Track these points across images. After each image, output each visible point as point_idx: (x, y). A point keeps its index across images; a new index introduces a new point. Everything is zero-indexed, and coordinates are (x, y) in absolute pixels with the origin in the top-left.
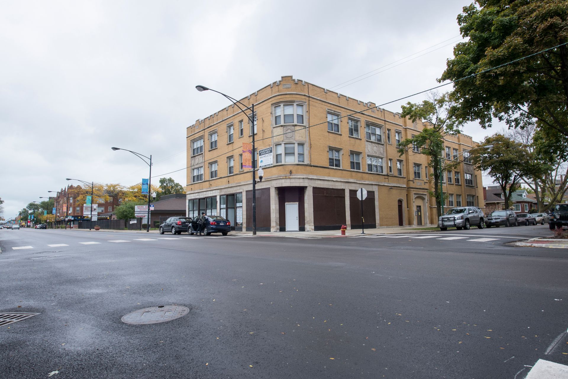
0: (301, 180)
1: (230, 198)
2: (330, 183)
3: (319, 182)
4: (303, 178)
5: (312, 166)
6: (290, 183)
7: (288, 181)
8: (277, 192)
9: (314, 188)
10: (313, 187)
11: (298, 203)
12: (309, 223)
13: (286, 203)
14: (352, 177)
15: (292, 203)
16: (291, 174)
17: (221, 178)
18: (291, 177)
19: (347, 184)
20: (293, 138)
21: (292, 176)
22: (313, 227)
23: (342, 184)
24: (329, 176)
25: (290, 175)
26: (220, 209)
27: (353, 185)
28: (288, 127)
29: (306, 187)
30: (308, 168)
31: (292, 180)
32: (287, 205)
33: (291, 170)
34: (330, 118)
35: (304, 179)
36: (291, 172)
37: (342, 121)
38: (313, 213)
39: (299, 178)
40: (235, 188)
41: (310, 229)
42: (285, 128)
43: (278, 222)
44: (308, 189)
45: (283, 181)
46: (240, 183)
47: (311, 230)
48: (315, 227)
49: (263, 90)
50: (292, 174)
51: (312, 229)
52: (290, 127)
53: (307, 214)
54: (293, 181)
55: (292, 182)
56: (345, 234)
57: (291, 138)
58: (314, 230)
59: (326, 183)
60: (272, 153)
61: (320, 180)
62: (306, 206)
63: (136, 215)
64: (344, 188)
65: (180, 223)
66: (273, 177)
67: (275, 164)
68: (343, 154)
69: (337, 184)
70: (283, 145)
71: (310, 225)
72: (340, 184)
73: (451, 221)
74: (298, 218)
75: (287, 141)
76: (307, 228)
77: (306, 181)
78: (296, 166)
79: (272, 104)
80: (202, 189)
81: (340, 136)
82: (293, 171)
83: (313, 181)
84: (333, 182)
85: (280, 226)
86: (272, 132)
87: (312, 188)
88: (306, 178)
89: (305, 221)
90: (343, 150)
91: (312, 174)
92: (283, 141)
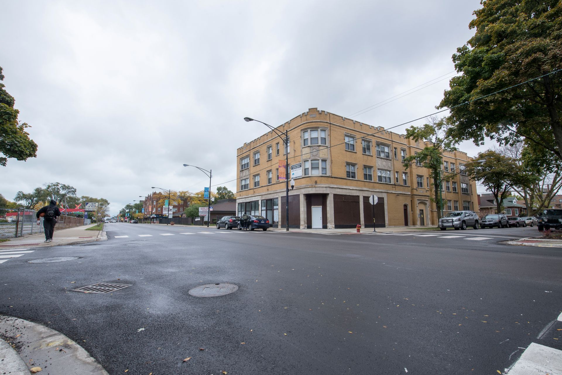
0: (324, 189)
1: (269, 202)
2: (347, 191)
3: (339, 190)
4: (326, 187)
5: (332, 177)
6: (315, 191)
7: (314, 189)
8: (305, 198)
11: (321, 206)
13: (312, 207)
14: (365, 186)
15: (317, 206)
16: (316, 183)
17: (262, 187)
18: (316, 186)
19: (361, 192)
20: (318, 155)
22: (334, 226)
23: (357, 192)
24: (347, 185)
26: (262, 210)
27: (366, 192)
28: (314, 147)
29: (328, 194)
30: (330, 179)
31: (317, 188)
32: (313, 208)
33: (316, 181)
34: (347, 140)
37: (356, 142)
38: (333, 214)
39: (323, 187)
40: (273, 195)
41: (331, 227)
42: (311, 148)
43: (306, 221)
44: (330, 195)
45: (310, 189)
46: (277, 191)
48: (335, 225)
49: (294, 119)
51: (333, 227)
53: (329, 215)
55: (317, 190)
56: (360, 232)
57: (316, 156)
59: (344, 191)
60: (301, 168)
61: (339, 188)
62: (328, 208)
63: (199, 214)
64: (359, 195)
65: (231, 221)
66: (302, 186)
67: (304, 176)
68: (358, 168)
69: (353, 192)
70: (310, 161)
71: (331, 224)
72: (355, 191)
73: (450, 222)
74: (322, 219)
75: (313, 158)
76: (329, 226)
77: (328, 189)
78: (320, 178)
79: (301, 130)
80: (248, 195)
81: (355, 154)
82: (318, 182)
83: (333, 189)
84: (349, 190)
85: (307, 224)
86: (301, 151)
87: (333, 195)
88: (328, 187)
89: (328, 221)
90: (357, 165)
91: (333, 183)
92: (310, 158)
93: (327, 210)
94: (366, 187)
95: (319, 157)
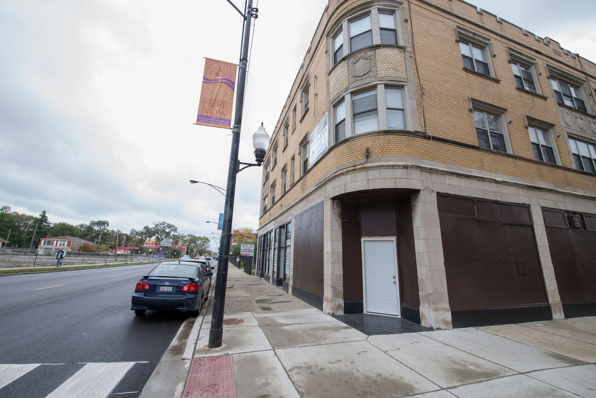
0: (400, 173)
2: (487, 186)
3: (455, 181)
4: (406, 167)
5: (429, 138)
6: (366, 182)
7: (361, 176)
8: (338, 211)
9: (440, 196)
10: (438, 193)
11: (394, 239)
12: (434, 303)
13: (363, 239)
14: (541, 177)
15: (378, 238)
16: (367, 157)
18: (370, 165)
19: (532, 193)
20: (371, 74)
21: (372, 162)
22: (448, 316)
23: (521, 192)
24: (482, 168)
25: (365, 160)
27: (549, 195)
28: (359, 56)
29: (417, 192)
30: (419, 142)
31: (370, 172)
32: (367, 244)
33: (367, 149)
34: (465, 49)
35: (409, 170)
36: (368, 154)
37: (494, 56)
38: (443, 268)
39: (393, 167)
40: (286, 215)
41: (436, 321)
42: (351, 61)
43: (341, 289)
44: (422, 196)
45: (348, 178)
46: (290, 204)
47: (442, 326)
48: (454, 314)
50: (369, 159)
51: (445, 322)
52: (363, 54)
53: (422, 272)
54: (374, 174)
55: (370, 177)
57: (367, 76)
58: (451, 326)
59: (475, 184)
60: (327, 126)
61: (458, 175)
62: (420, 246)
63: (241, 253)
64: (527, 203)
66: (328, 175)
67: (333, 144)
68: (510, 122)
69: (507, 190)
70: (348, 98)
71: (436, 310)
72: (513, 190)
74: (397, 280)
75: (357, 85)
76: (427, 316)
77: (416, 174)
78: (383, 138)
79: (327, 36)
81: (495, 84)
82: (375, 150)
83: (434, 177)
84: (494, 185)
85: (345, 298)
86: (328, 84)
87: (435, 195)
88: (412, 167)
89: (420, 294)
90: (508, 114)
91: (431, 158)
92: (347, 89)
93: (417, 250)
94: (544, 180)
95: (375, 76)
